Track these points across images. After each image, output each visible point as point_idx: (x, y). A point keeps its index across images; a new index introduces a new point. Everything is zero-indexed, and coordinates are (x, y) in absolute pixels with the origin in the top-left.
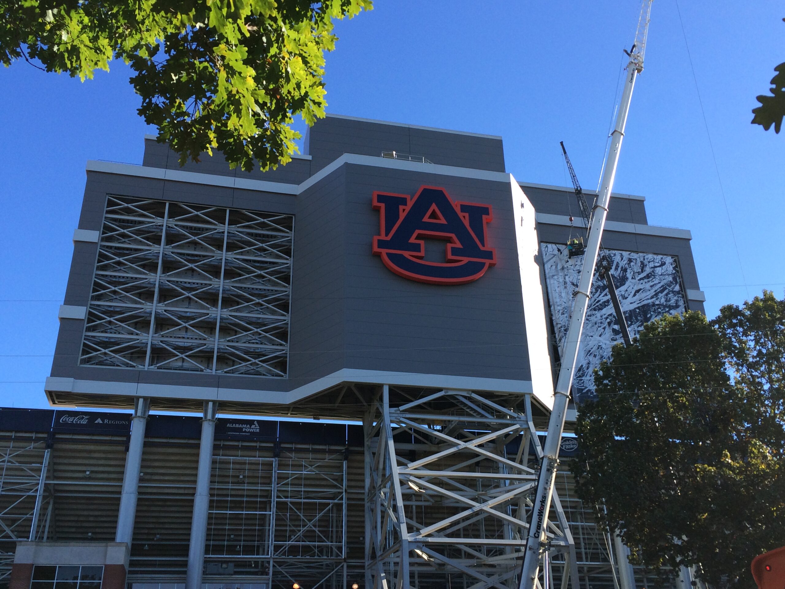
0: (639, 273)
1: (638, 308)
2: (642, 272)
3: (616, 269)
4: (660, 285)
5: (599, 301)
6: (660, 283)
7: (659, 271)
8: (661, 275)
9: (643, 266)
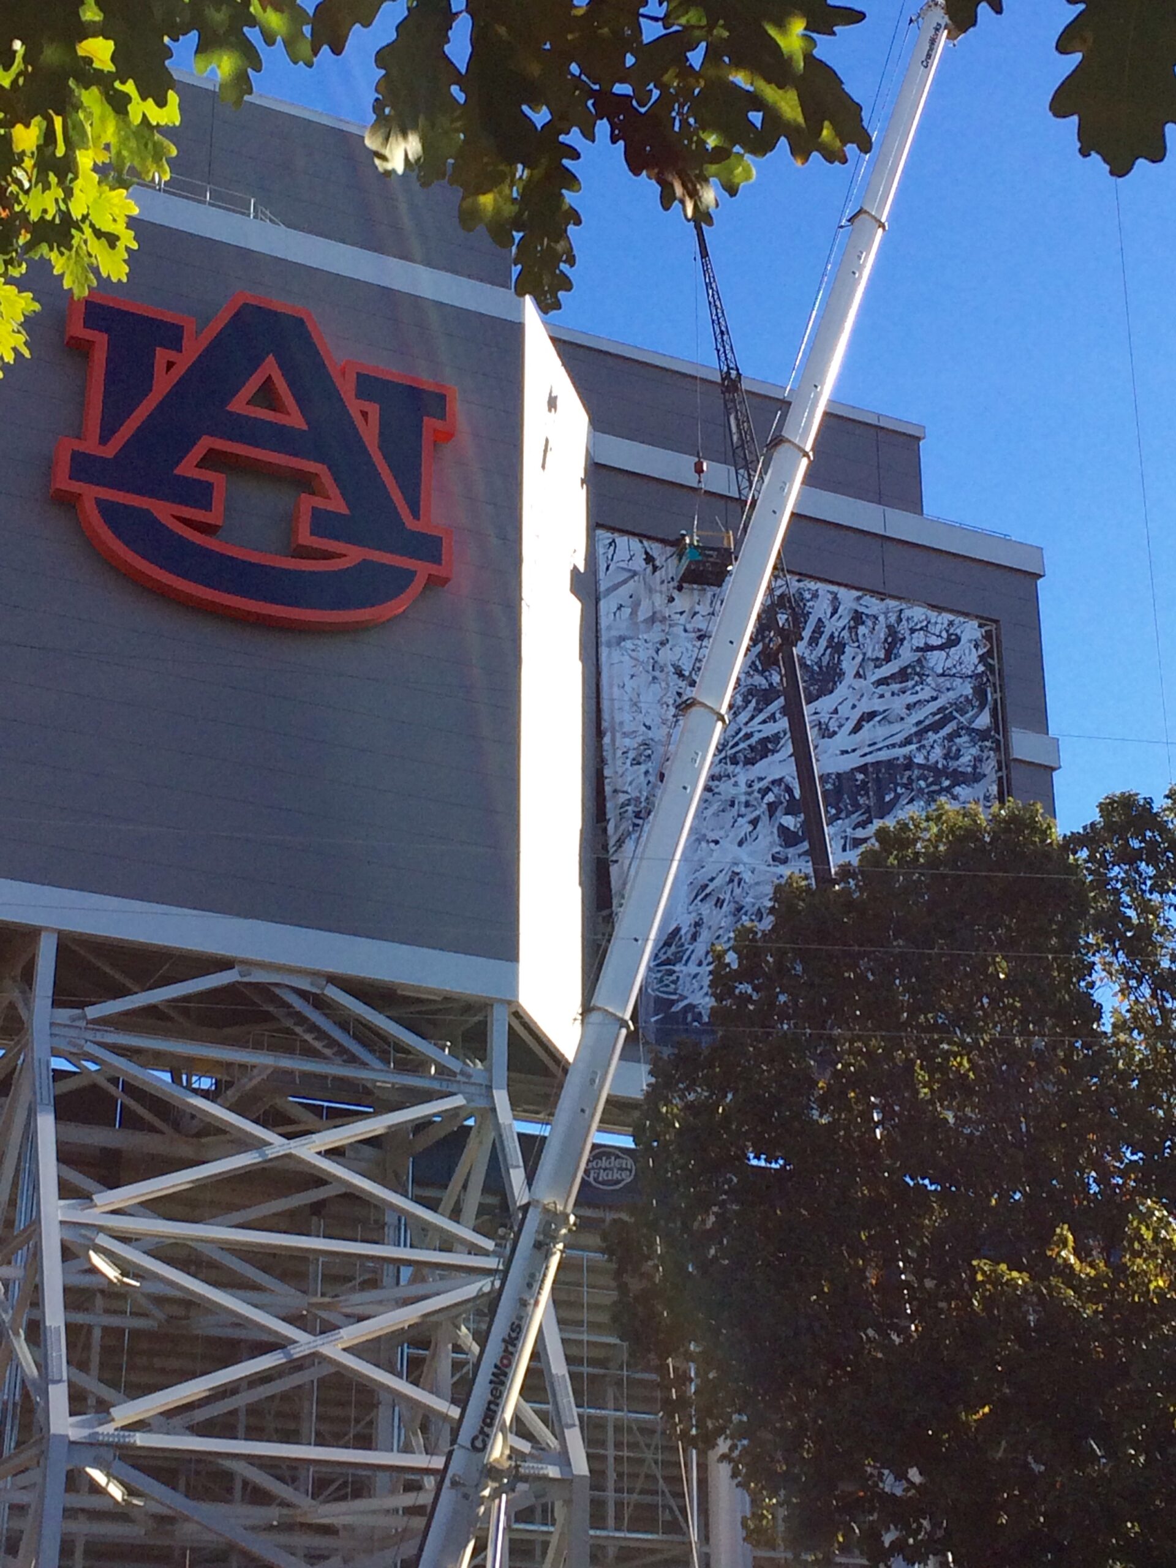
0: (878, 663)
1: (863, 769)
2: (888, 659)
3: (814, 641)
4: (933, 706)
5: (748, 736)
6: (934, 699)
7: (937, 661)
8: (943, 675)
9: (893, 643)
